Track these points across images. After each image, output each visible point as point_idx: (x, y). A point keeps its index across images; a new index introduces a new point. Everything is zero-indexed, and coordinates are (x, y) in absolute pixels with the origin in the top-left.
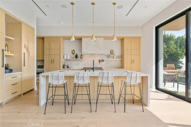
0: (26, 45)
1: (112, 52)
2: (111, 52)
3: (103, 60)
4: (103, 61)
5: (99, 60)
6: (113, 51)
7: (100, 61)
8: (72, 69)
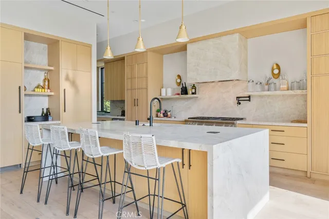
0: (71, 76)
1: (277, 71)
2: (273, 70)
3: (249, 97)
4: (249, 100)
5: (237, 98)
6: (278, 67)
7: (239, 100)
8: (173, 119)
